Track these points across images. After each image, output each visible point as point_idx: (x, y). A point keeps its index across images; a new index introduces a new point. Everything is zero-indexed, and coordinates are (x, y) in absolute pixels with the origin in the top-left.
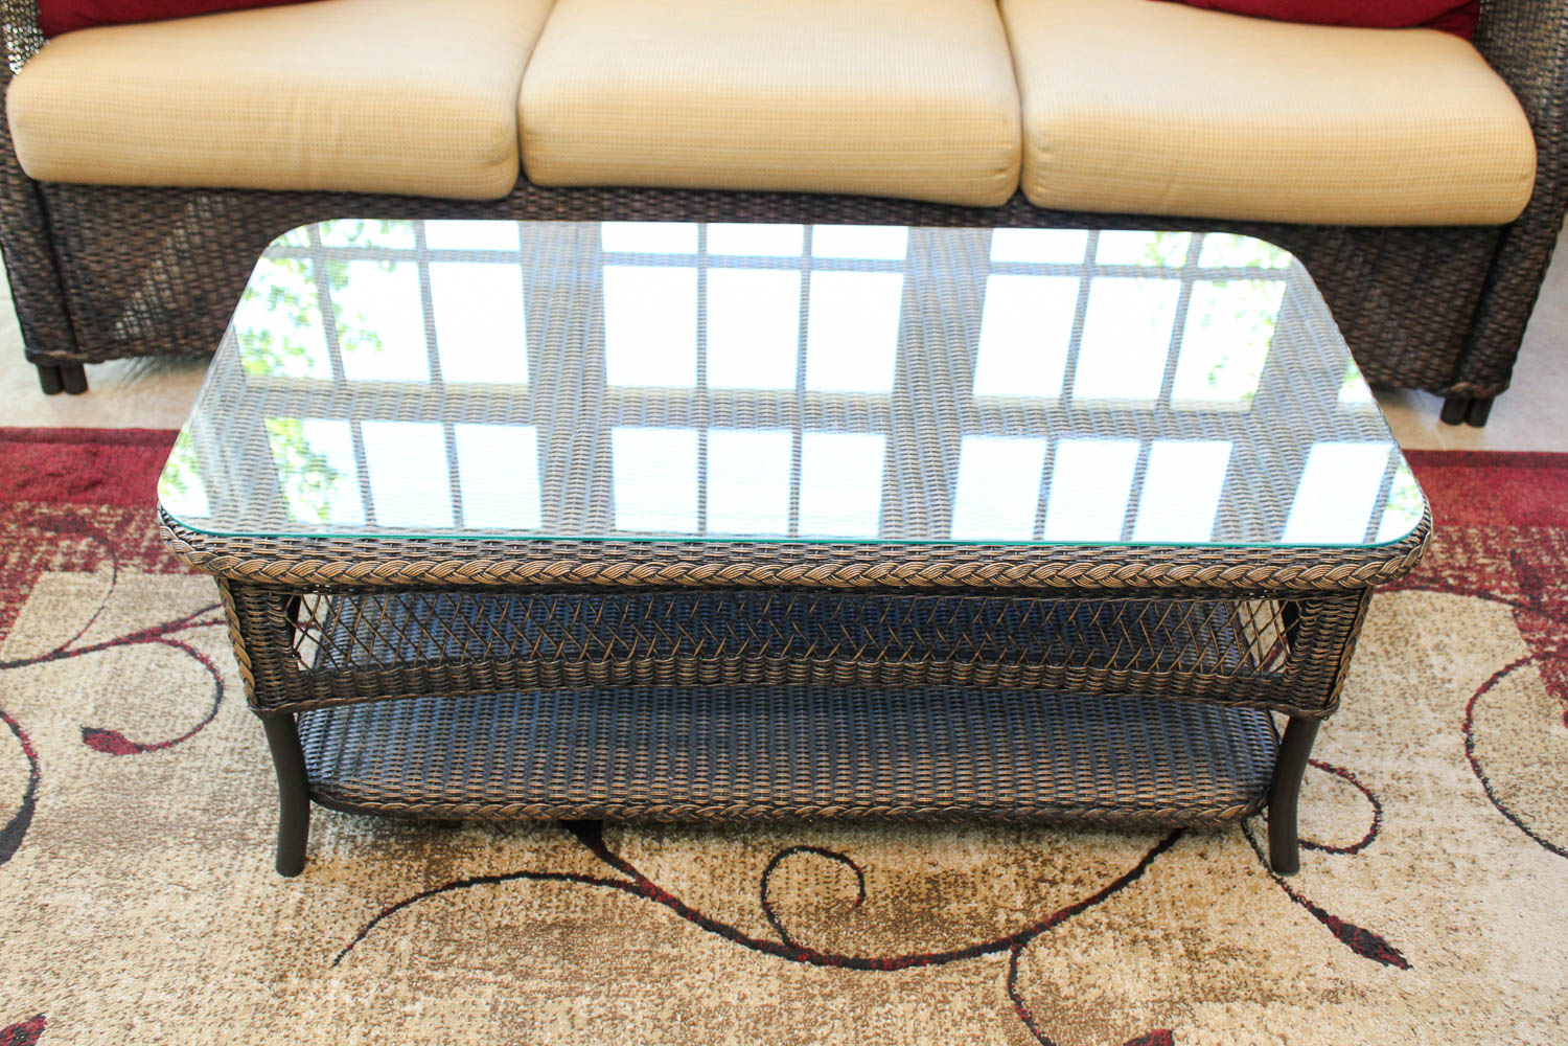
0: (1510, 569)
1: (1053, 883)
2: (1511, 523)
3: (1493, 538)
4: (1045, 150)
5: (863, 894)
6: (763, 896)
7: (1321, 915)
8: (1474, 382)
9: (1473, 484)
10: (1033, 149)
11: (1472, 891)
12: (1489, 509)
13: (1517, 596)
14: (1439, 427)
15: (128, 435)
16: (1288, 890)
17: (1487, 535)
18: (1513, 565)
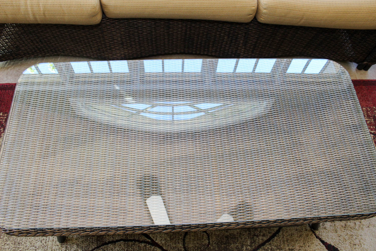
0: (373, 122)
1: (257, 236)
2: (374, 106)
3: (369, 111)
4: (265, 9)
5: (209, 243)
6: (184, 245)
7: (323, 242)
8: (369, 62)
9: (365, 92)
10: (261, 8)
11: (360, 232)
12: (369, 101)
13: (374, 131)
14: (356, 71)
15: (6, 86)
16: (315, 235)
17: (368, 110)
18: (374, 121)
